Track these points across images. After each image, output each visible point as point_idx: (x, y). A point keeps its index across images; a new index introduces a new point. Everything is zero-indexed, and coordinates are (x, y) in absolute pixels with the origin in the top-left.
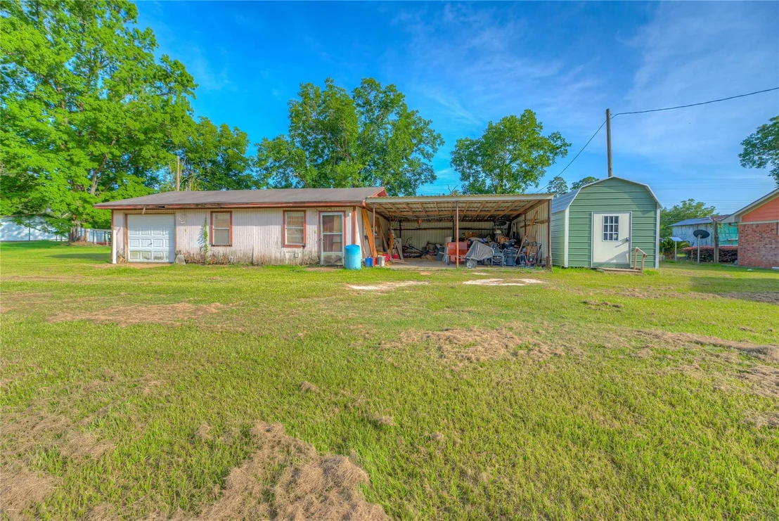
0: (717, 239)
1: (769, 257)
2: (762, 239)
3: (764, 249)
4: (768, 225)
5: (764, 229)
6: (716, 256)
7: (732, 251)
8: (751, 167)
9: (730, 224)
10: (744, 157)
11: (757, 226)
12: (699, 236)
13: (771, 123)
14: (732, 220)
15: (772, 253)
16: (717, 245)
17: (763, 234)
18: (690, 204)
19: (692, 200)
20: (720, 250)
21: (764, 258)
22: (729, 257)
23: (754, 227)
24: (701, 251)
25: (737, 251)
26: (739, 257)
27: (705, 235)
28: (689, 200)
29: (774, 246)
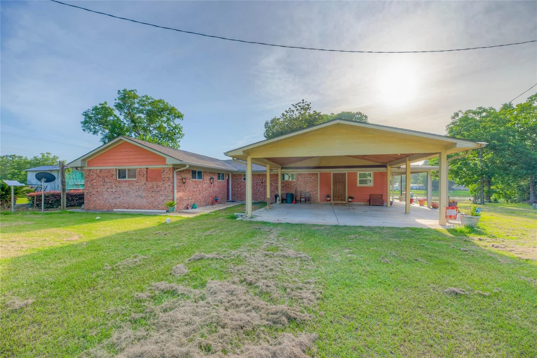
0: (63, 183)
1: (111, 201)
2: (104, 184)
3: (107, 193)
4: (109, 171)
5: (107, 175)
6: (64, 200)
7: (79, 195)
8: (89, 133)
9: (77, 168)
10: (84, 124)
11: (101, 171)
12: (43, 180)
13: (100, 106)
14: (79, 164)
15: (113, 196)
16: (64, 190)
17: (106, 179)
18: (47, 156)
19: (49, 154)
20: (68, 195)
21: (107, 202)
22: (76, 200)
23: (98, 172)
24: (45, 196)
25: (83, 195)
26: (85, 202)
27: (50, 178)
28: (47, 153)
29: (114, 190)
